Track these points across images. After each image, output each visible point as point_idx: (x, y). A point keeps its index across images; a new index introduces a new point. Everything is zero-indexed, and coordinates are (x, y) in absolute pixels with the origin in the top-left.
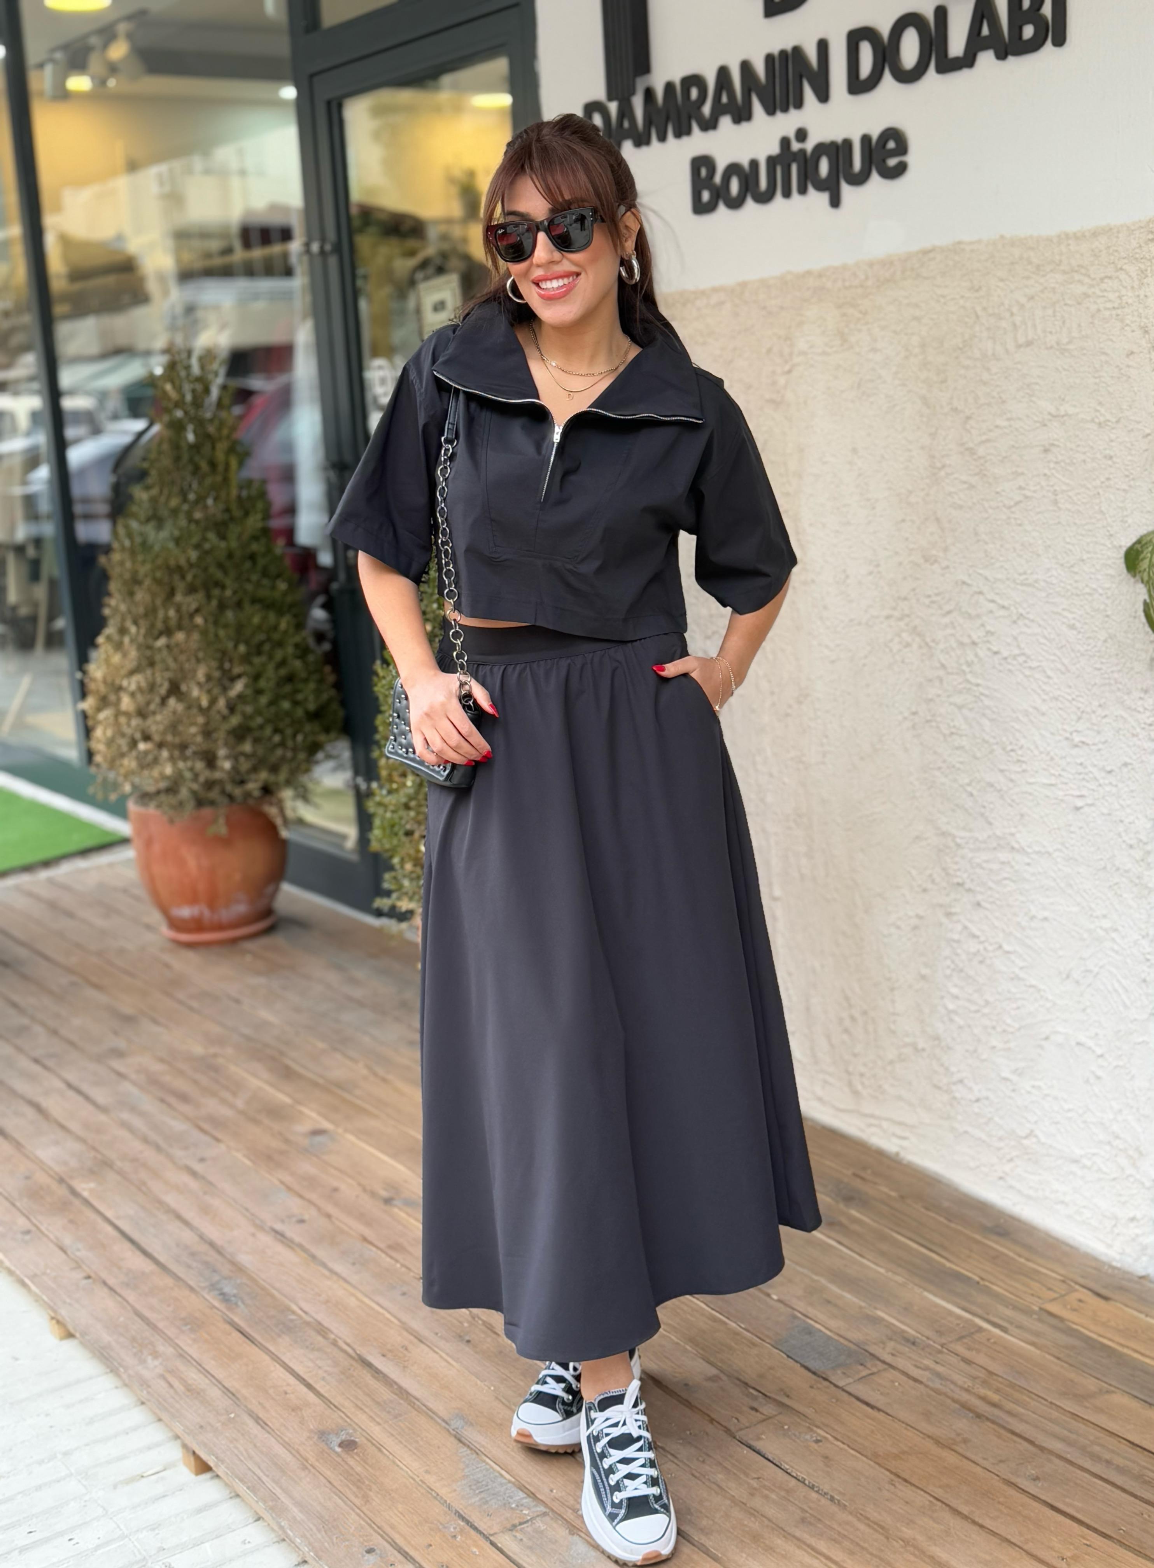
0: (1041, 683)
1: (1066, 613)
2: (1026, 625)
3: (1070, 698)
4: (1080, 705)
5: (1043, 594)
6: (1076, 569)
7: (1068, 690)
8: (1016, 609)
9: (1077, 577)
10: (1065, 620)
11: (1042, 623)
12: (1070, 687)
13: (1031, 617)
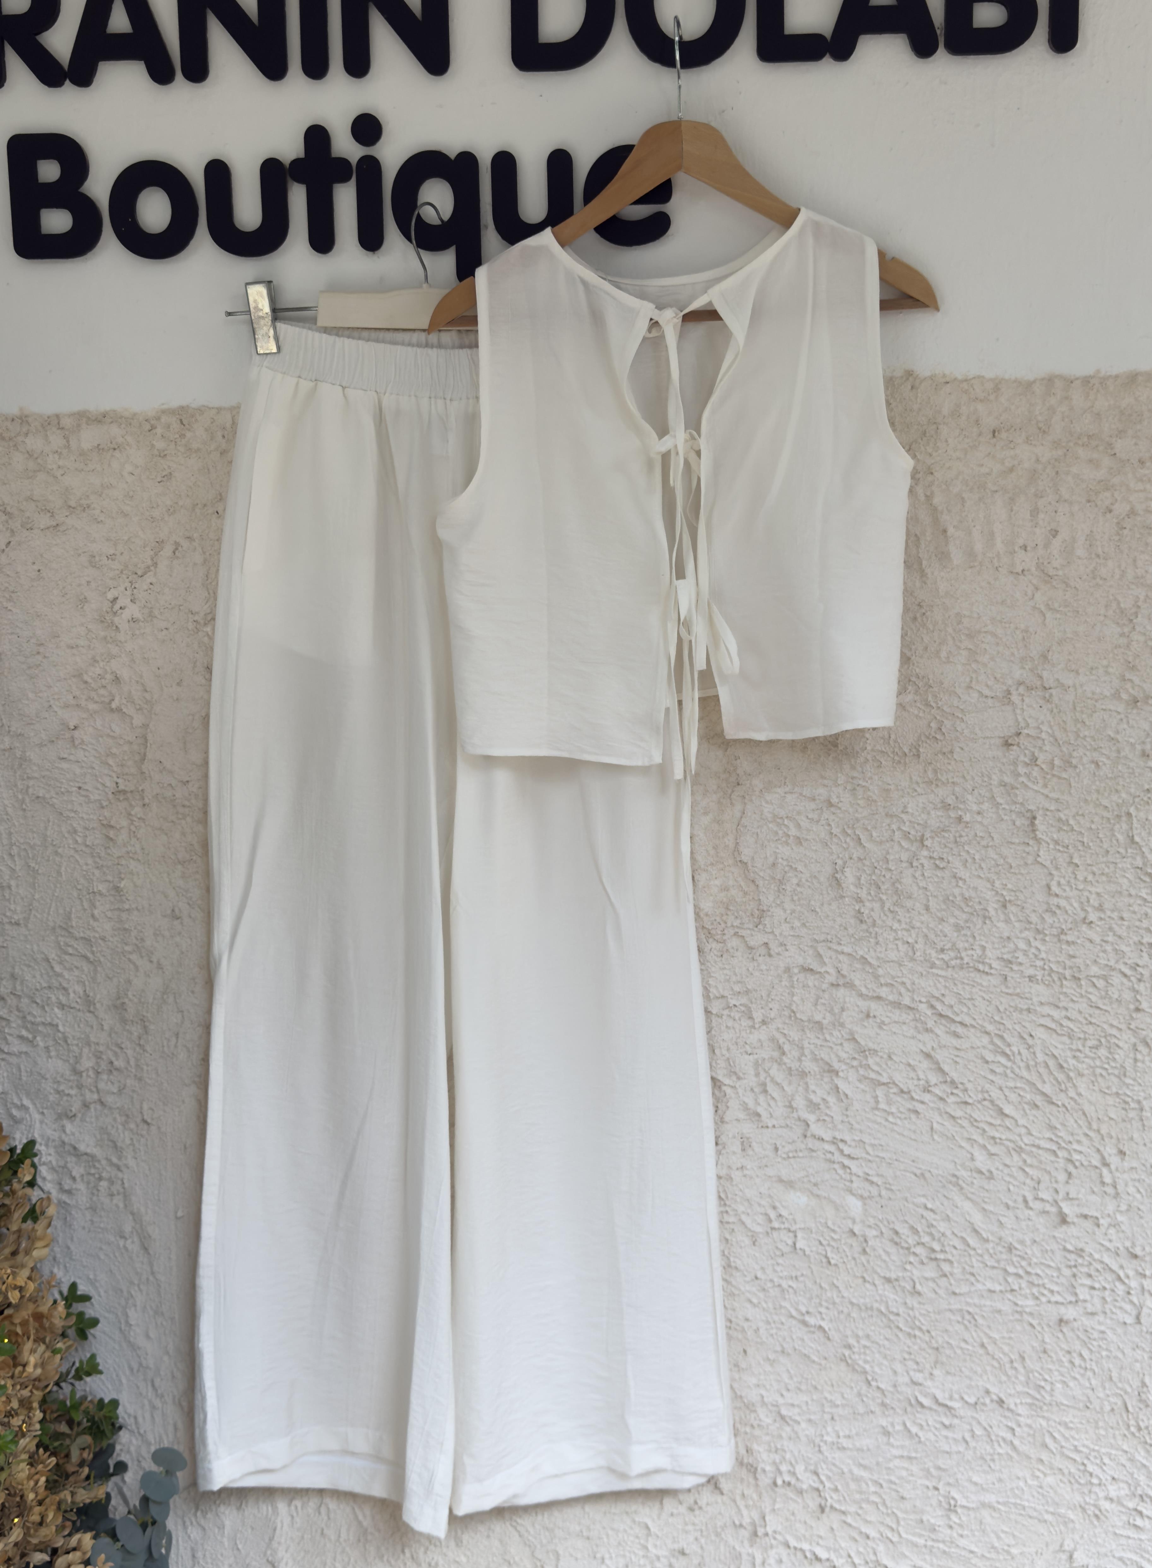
0: (987, 1128)
1: (1047, 1010)
2: (956, 1035)
3: (1054, 1147)
4: (1076, 1157)
5: (994, 981)
6: (1070, 938)
7: (1048, 1135)
8: (932, 1007)
9: (1071, 950)
10: (1042, 1021)
11: (990, 1028)
12: (1052, 1128)
13: (968, 1020)
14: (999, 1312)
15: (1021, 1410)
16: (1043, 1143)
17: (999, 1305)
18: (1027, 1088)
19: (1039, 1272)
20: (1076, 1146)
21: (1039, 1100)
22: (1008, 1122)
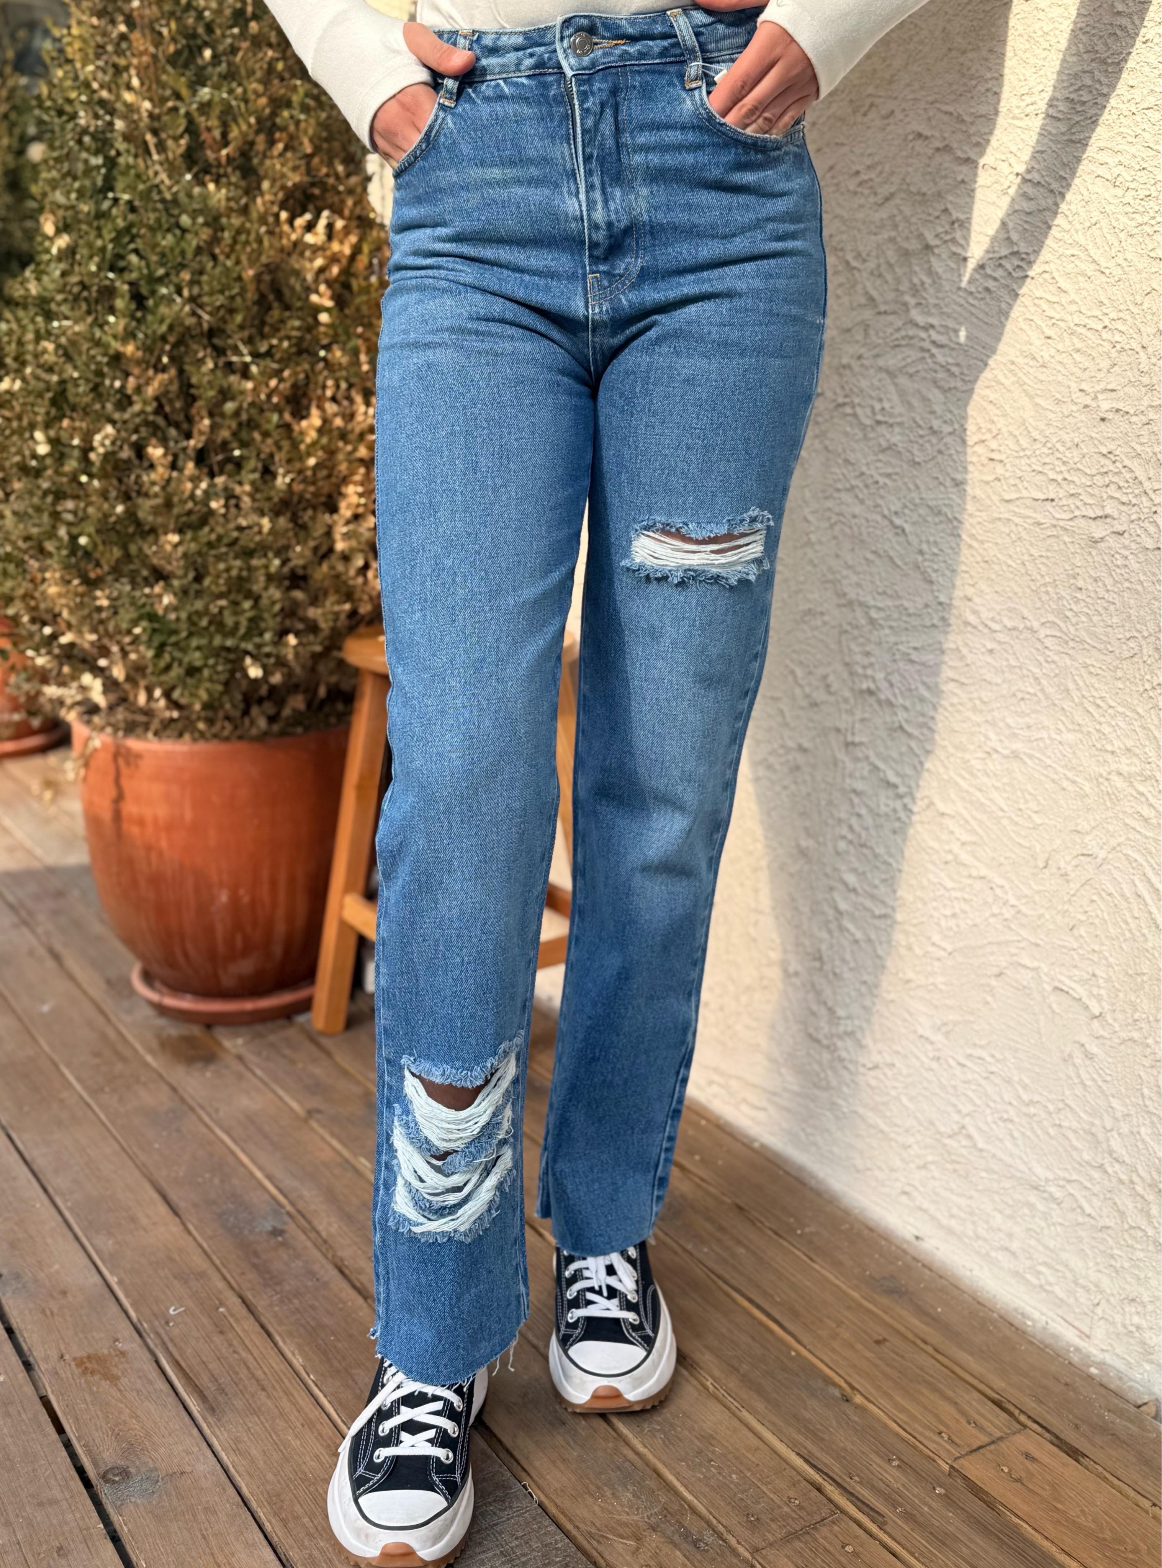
14: (1039, 524)
15: (1048, 642)
16: (1092, 324)
17: (1040, 518)
18: (1082, 256)
19: (1076, 479)
20: (1119, 325)
21: (1089, 269)
22: (1064, 299)
